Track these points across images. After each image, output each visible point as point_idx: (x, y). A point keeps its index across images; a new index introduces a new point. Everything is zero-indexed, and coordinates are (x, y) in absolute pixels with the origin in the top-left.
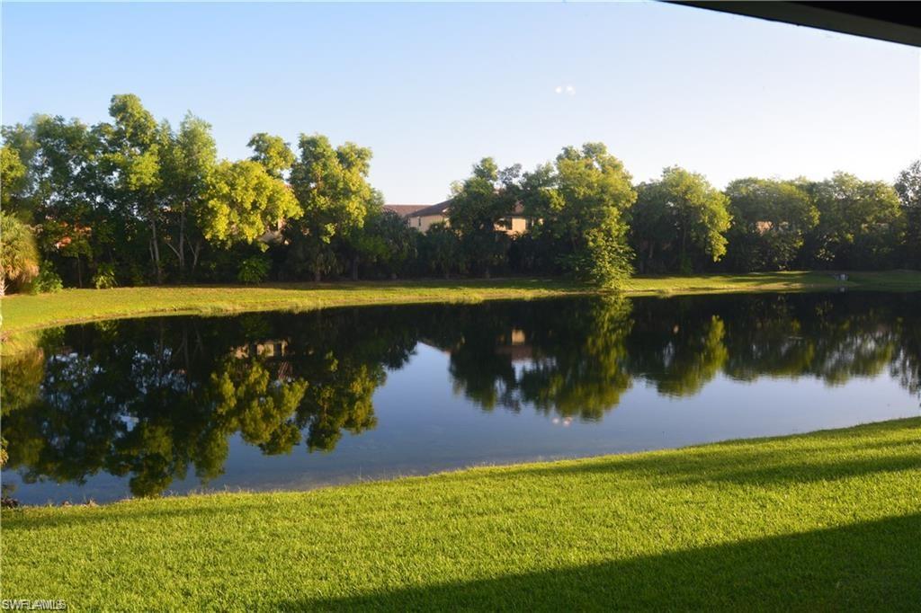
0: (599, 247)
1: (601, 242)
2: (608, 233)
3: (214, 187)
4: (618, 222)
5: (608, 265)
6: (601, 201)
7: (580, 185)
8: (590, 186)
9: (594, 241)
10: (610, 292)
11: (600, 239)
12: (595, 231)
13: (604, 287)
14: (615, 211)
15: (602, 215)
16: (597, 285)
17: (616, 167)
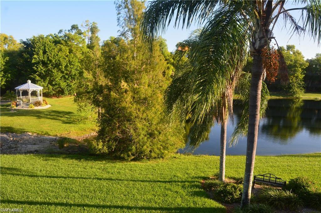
0: (293, 82)
1: (295, 81)
2: (297, 77)
3: (169, 60)
4: (301, 74)
5: (296, 88)
6: (295, 66)
7: (288, 60)
8: (291, 61)
9: (292, 80)
10: (297, 98)
11: (294, 79)
12: (292, 76)
13: (295, 96)
14: (300, 69)
15: (295, 71)
16: (292, 95)
17: (299, 54)
